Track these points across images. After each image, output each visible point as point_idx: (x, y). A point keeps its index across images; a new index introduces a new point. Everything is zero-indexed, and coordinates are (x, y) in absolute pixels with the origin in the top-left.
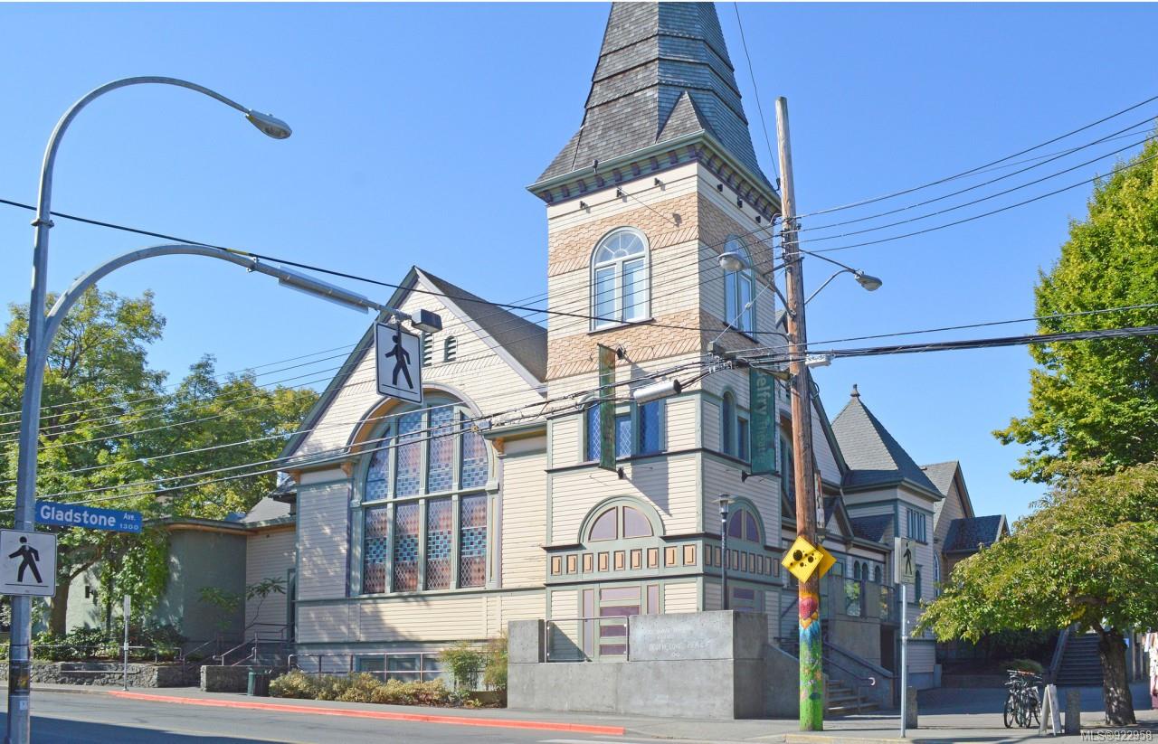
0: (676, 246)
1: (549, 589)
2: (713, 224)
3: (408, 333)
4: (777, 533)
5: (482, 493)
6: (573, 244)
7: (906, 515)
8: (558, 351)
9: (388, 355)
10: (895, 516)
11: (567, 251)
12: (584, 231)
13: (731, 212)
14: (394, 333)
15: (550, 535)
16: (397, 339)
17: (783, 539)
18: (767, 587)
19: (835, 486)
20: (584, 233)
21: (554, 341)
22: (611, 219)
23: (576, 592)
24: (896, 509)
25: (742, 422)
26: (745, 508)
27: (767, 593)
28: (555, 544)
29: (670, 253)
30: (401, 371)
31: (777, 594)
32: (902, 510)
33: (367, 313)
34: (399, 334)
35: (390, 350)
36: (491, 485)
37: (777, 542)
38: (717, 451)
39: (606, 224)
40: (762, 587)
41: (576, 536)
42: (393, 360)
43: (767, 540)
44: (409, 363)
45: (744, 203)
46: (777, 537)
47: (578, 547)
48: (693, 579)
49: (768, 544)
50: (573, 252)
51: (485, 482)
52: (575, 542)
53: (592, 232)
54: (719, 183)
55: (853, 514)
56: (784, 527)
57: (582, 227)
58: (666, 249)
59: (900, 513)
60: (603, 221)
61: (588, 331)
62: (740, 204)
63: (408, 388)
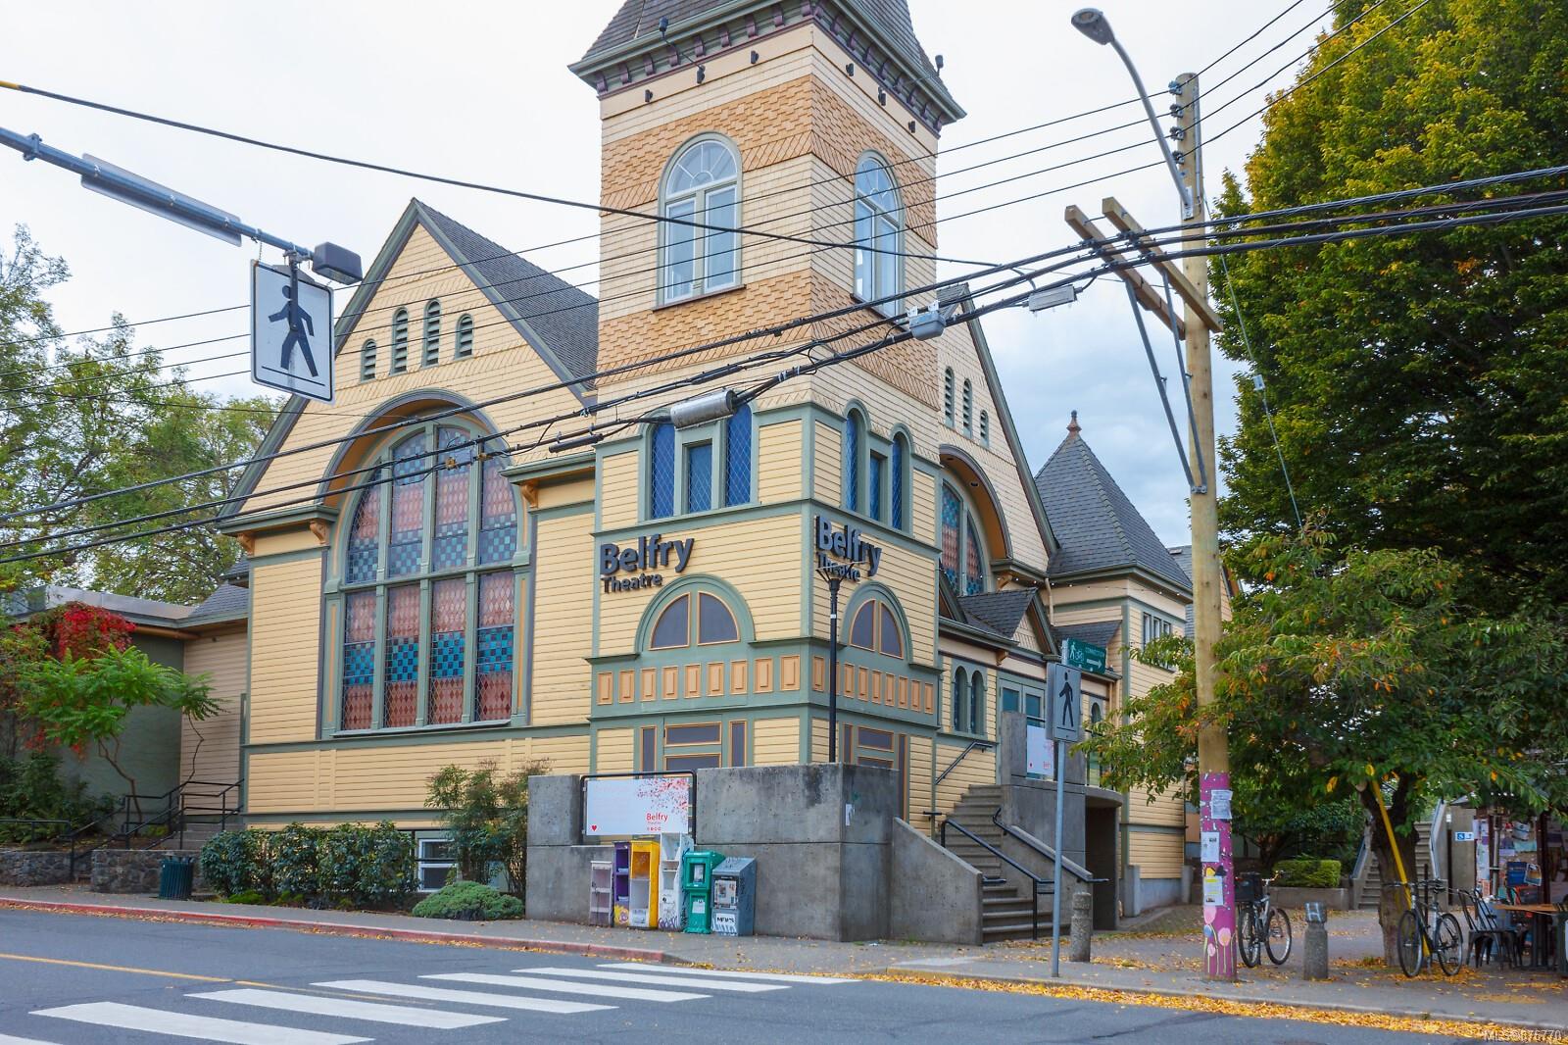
0: (781, 166)
1: (594, 725)
2: (837, 131)
3: (311, 283)
4: (931, 642)
5: (509, 569)
6: (635, 162)
7: (1140, 623)
8: (613, 339)
9: (274, 318)
10: (1122, 624)
11: (627, 173)
12: (652, 140)
13: (867, 110)
14: (287, 282)
15: (596, 641)
16: (291, 292)
17: (942, 653)
18: (914, 730)
19: (1037, 574)
20: (653, 145)
21: (607, 323)
22: (690, 121)
23: (631, 732)
24: (1125, 612)
25: (878, 459)
26: (879, 600)
27: (913, 739)
28: (603, 653)
29: (772, 176)
30: (297, 344)
31: (929, 742)
32: (1135, 614)
33: (239, 245)
34: (295, 284)
35: (279, 309)
36: (520, 556)
37: (931, 657)
38: (836, 505)
39: (682, 128)
40: (903, 730)
41: (632, 641)
42: (284, 327)
43: (915, 652)
44: (312, 334)
45: (889, 98)
46: (931, 649)
47: (636, 656)
48: (794, 711)
49: (916, 660)
50: (635, 175)
51: (512, 553)
52: (631, 650)
53: (663, 143)
54: (849, 61)
55: (1058, 619)
56: (942, 634)
57: (648, 134)
58: (767, 170)
59: (1131, 619)
60: (678, 123)
61: (653, 305)
62: (882, 98)
63: (308, 375)
